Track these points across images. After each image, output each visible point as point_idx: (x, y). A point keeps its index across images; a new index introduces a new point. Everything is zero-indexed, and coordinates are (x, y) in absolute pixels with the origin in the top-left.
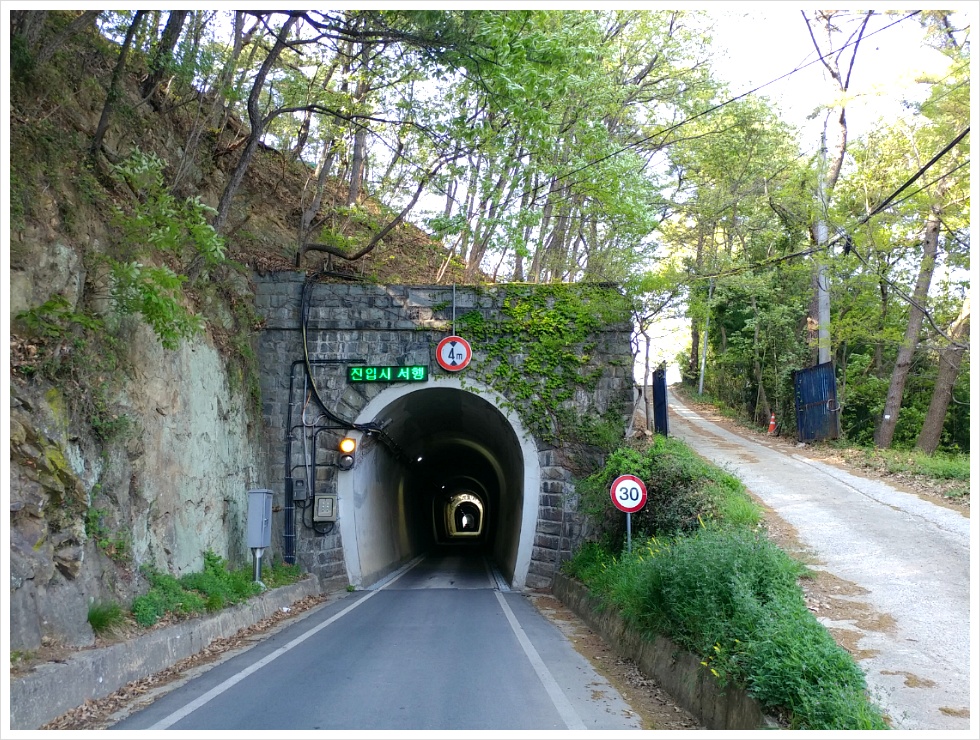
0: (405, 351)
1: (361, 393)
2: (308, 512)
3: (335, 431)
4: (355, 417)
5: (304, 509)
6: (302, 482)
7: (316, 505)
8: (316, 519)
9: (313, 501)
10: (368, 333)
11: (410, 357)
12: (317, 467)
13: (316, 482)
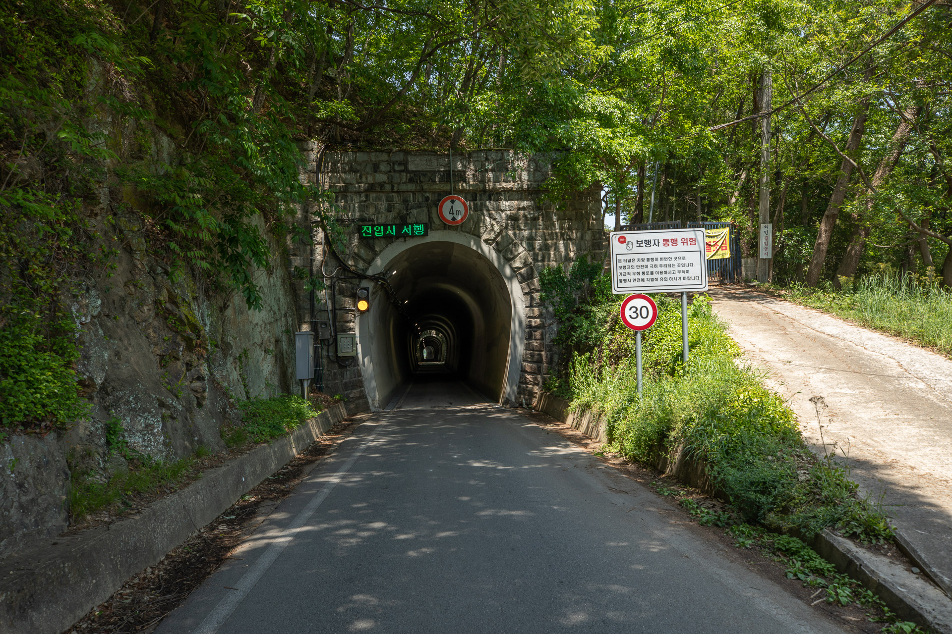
0: (407, 210)
1: (371, 248)
2: (332, 349)
3: (350, 280)
4: (367, 269)
5: (328, 346)
6: (326, 324)
7: (339, 344)
8: (340, 354)
9: (335, 340)
10: (374, 195)
11: (411, 215)
12: (337, 311)
13: (337, 324)
